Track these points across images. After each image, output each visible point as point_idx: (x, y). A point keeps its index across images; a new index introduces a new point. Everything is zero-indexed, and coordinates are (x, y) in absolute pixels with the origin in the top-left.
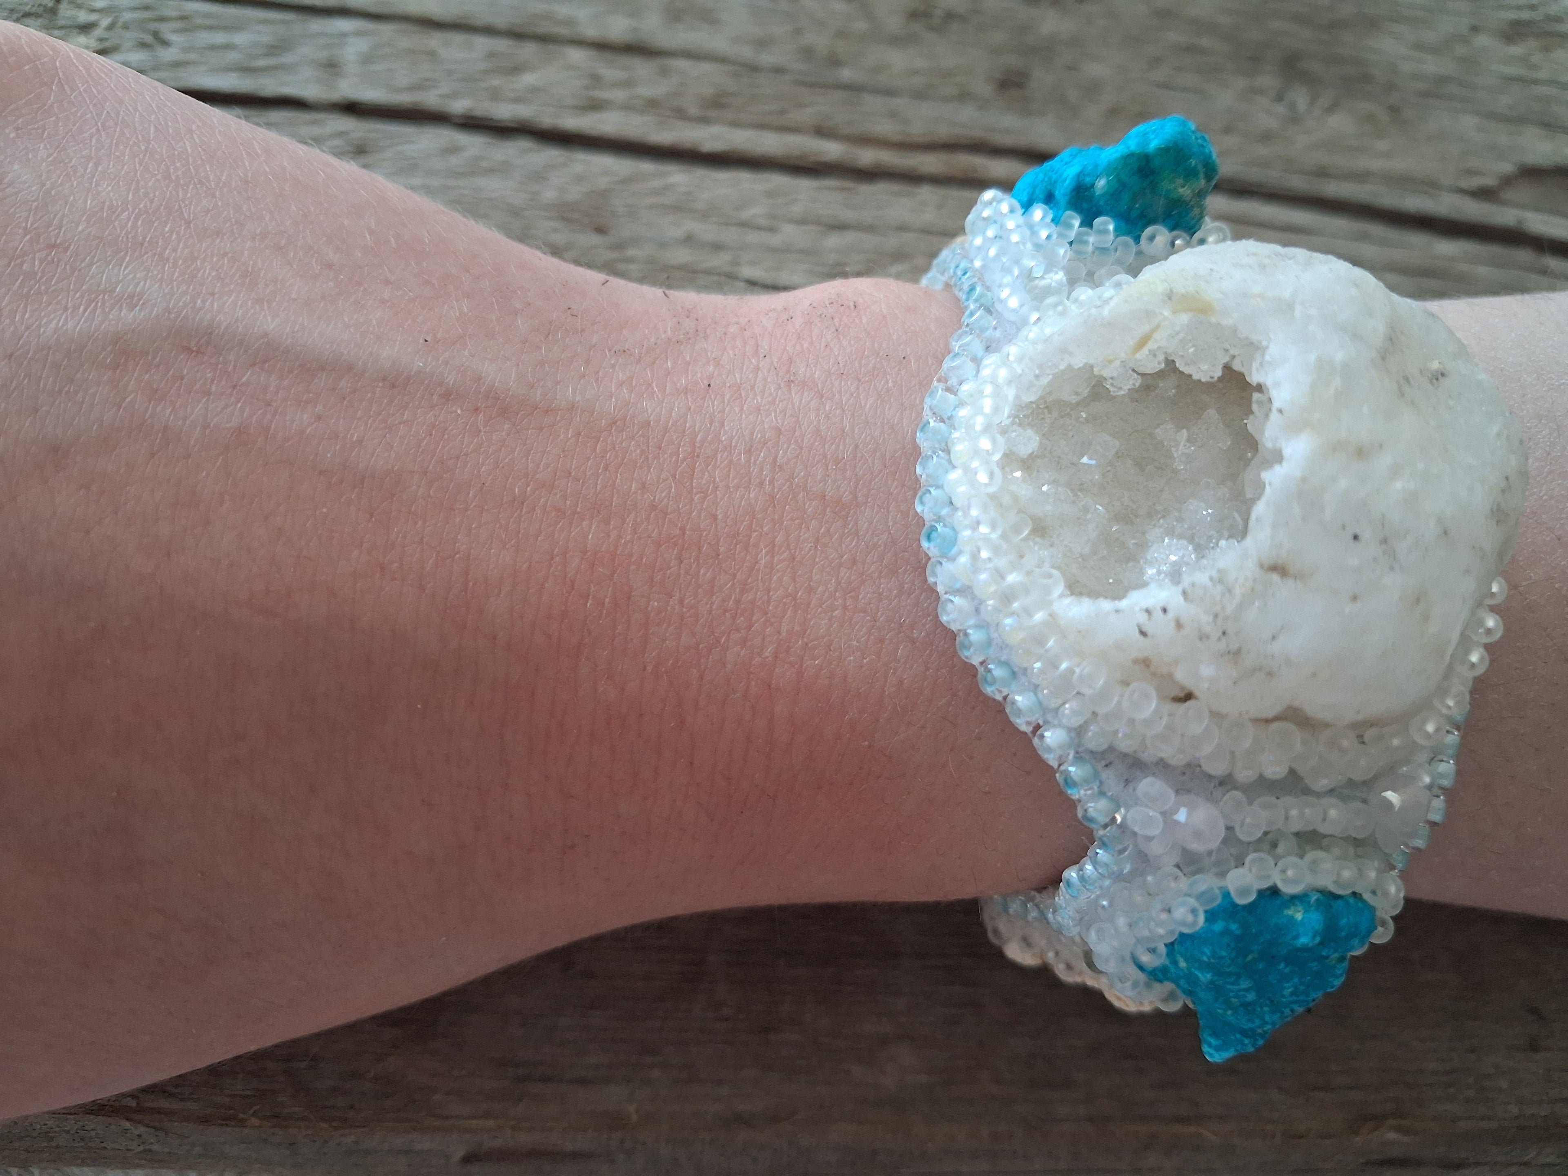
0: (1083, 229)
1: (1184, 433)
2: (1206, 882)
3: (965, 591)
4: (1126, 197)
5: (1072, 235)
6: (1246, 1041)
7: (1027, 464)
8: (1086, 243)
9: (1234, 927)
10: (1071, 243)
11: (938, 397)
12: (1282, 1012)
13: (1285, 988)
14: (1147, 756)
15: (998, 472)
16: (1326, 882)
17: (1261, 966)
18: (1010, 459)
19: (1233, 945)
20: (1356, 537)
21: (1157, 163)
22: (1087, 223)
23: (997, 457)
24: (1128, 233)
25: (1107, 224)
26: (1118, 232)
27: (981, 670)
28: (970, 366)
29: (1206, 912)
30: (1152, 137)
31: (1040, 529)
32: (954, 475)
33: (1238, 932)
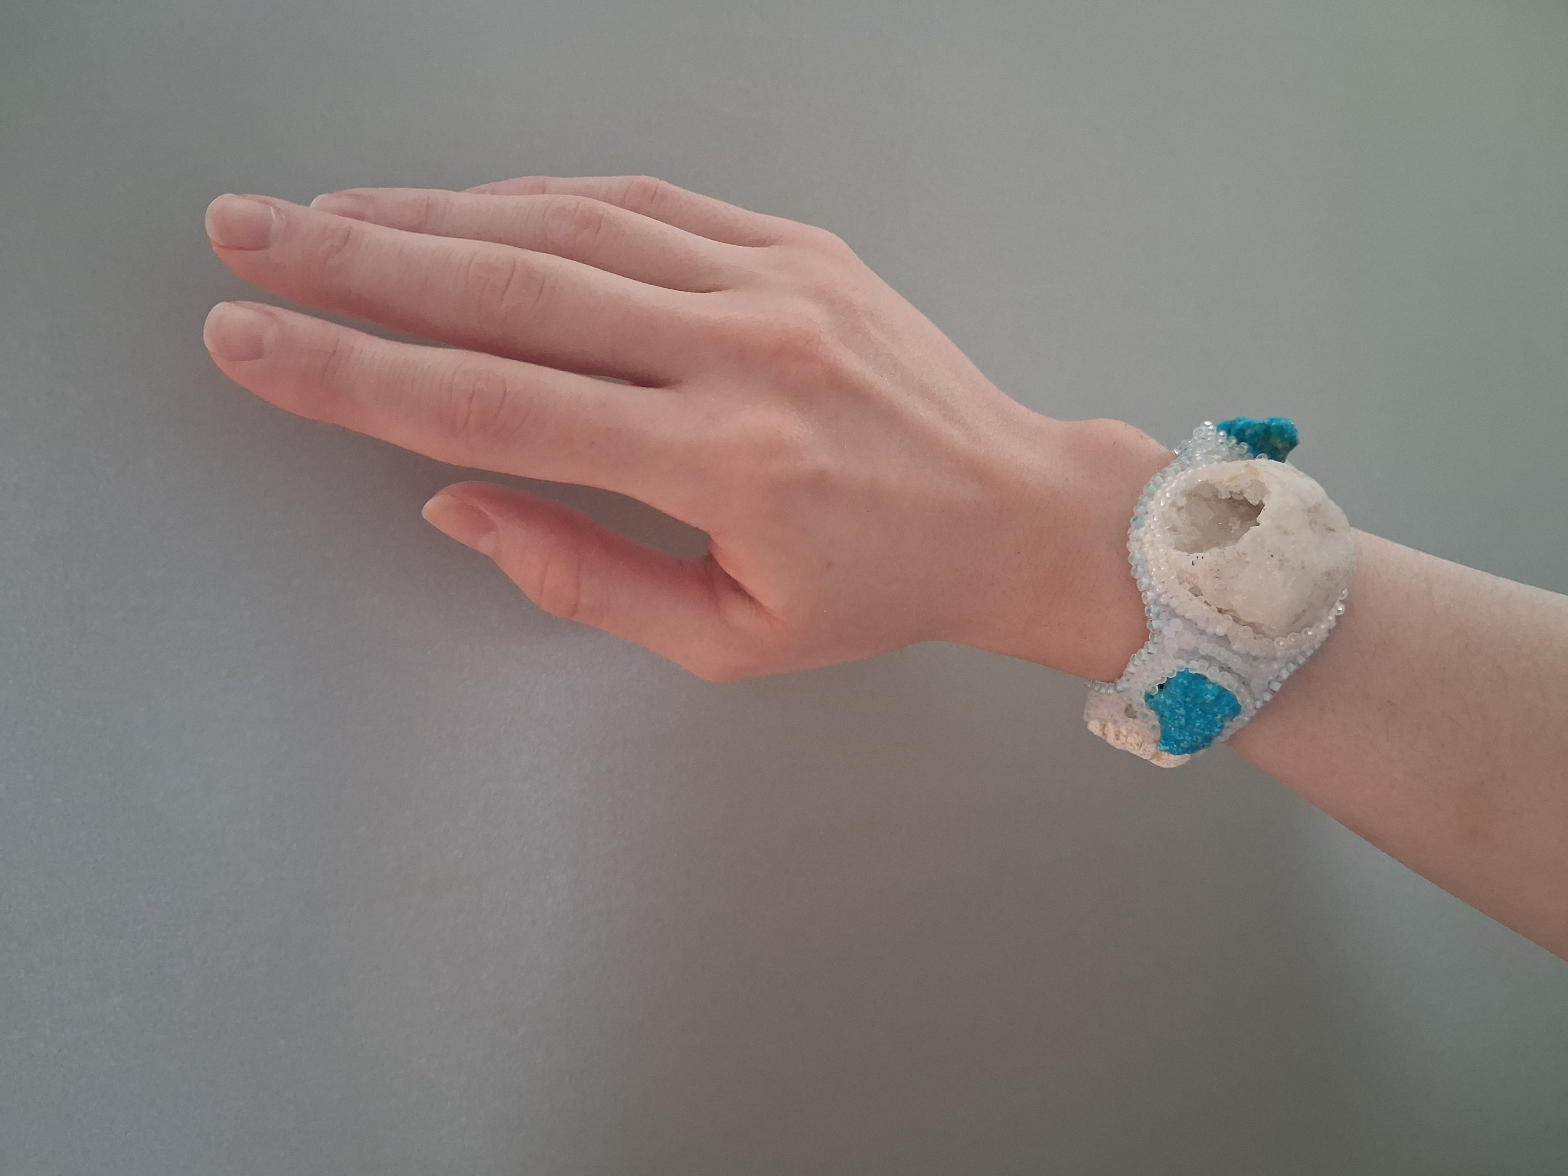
0: (1236, 445)
1: (1239, 522)
2: (1181, 663)
3: (1139, 540)
4: (1256, 439)
5: (1231, 445)
6: (1175, 746)
7: (1180, 509)
8: (1234, 449)
9: (1185, 682)
10: (1229, 448)
11: (1158, 478)
12: (1192, 738)
13: (1197, 723)
14: (1179, 611)
15: (1168, 505)
16: (1224, 684)
17: (1190, 705)
18: (1173, 504)
19: (1183, 689)
20: (1272, 556)
21: (1272, 430)
22: (1238, 443)
23: (1169, 501)
24: (1252, 453)
25: (1245, 446)
26: (1248, 451)
27: (1134, 567)
28: (1173, 473)
29: (1177, 672)
30: (1274, 421)
31: (1174, 529)
32: (1152, 502)
33: (1187, 685)
